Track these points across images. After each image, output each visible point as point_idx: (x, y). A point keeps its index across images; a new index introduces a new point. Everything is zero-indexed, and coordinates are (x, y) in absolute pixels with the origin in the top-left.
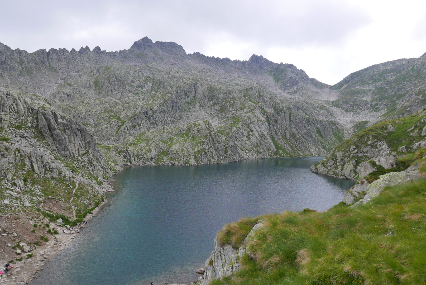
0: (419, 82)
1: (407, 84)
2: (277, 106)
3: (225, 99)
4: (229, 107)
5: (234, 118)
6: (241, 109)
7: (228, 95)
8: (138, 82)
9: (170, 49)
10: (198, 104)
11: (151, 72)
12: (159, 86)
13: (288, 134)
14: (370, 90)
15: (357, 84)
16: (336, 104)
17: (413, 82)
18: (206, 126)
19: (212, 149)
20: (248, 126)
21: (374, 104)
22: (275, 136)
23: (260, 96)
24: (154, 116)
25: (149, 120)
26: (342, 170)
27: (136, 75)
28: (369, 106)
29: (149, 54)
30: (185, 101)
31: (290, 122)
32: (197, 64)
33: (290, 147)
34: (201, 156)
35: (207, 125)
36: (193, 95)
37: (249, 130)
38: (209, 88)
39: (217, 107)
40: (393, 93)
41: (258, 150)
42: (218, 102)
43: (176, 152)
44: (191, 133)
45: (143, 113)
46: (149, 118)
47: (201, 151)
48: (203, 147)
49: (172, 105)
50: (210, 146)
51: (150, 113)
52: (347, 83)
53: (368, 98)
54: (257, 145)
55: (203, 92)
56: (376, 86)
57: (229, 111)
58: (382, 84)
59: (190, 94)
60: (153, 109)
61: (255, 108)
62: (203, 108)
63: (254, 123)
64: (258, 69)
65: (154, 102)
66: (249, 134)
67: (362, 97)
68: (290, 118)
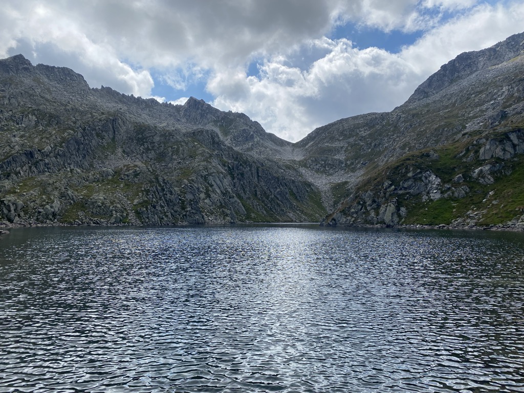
0: (398, 137)
1: (384, 140)
2: (239, 156)
3: (164, 143)
4: (172, 154)
5: (181, 169)
6: (191, 157)
7: (167, 138)
8: (11, 113)
9: (62, 78)
10: (120, 150)
11: (32, 101)
12: (50, 120)
13: (258, 193)
14: (342, 148)
15: (325, 141)
16: (303, 164)
17: (391, 137)
18: (148, 169)
19: (162, 201)
20: (205, 178)
21: (349, 162)
22: (243, 195)
23: (214, 142)
24: (46, 160)
25: (36, 167)
26: (377, 214)
27: (5, 103)
28: (343, 165)
29: (26, 81)
30: (98, 144)
31: (258, 178)
32: (107, 104)
33: (265, 209)
34: (148, 211)
35: (149, 167)
36: (111, 136)
37: (207, 185)
38: (136, 126)
39: (152, 155)
40: (370, 150)
41: (223, 211)
42: (153, 147)
43: (101, 205)
44: (122, 179)
45: (25, 153)
46: (36, 164)
47: (144, 204)
48: (147, 198)
49: (77, 147)
50: (158, 197)
51: (37, 156)
52: (313, 140)
53: (341, 157)
54: (221, 204)
55: (127, 132)
56: (348, 143)
57: (172, 159)
58: (355, 141)
59: (106, 135)
60: (43, 151)
61: (211, 156)
62: (128, 156)
63: (213, 174)
64: (199, 117)
65: (43, 140)
66: (207, 190)
67: (334, 155)
68: (258, 173)
